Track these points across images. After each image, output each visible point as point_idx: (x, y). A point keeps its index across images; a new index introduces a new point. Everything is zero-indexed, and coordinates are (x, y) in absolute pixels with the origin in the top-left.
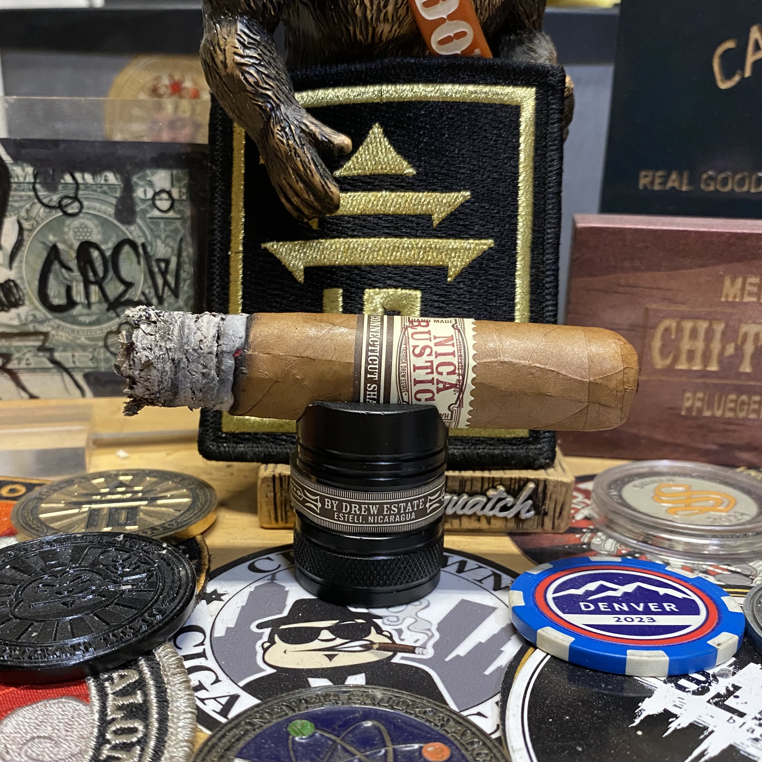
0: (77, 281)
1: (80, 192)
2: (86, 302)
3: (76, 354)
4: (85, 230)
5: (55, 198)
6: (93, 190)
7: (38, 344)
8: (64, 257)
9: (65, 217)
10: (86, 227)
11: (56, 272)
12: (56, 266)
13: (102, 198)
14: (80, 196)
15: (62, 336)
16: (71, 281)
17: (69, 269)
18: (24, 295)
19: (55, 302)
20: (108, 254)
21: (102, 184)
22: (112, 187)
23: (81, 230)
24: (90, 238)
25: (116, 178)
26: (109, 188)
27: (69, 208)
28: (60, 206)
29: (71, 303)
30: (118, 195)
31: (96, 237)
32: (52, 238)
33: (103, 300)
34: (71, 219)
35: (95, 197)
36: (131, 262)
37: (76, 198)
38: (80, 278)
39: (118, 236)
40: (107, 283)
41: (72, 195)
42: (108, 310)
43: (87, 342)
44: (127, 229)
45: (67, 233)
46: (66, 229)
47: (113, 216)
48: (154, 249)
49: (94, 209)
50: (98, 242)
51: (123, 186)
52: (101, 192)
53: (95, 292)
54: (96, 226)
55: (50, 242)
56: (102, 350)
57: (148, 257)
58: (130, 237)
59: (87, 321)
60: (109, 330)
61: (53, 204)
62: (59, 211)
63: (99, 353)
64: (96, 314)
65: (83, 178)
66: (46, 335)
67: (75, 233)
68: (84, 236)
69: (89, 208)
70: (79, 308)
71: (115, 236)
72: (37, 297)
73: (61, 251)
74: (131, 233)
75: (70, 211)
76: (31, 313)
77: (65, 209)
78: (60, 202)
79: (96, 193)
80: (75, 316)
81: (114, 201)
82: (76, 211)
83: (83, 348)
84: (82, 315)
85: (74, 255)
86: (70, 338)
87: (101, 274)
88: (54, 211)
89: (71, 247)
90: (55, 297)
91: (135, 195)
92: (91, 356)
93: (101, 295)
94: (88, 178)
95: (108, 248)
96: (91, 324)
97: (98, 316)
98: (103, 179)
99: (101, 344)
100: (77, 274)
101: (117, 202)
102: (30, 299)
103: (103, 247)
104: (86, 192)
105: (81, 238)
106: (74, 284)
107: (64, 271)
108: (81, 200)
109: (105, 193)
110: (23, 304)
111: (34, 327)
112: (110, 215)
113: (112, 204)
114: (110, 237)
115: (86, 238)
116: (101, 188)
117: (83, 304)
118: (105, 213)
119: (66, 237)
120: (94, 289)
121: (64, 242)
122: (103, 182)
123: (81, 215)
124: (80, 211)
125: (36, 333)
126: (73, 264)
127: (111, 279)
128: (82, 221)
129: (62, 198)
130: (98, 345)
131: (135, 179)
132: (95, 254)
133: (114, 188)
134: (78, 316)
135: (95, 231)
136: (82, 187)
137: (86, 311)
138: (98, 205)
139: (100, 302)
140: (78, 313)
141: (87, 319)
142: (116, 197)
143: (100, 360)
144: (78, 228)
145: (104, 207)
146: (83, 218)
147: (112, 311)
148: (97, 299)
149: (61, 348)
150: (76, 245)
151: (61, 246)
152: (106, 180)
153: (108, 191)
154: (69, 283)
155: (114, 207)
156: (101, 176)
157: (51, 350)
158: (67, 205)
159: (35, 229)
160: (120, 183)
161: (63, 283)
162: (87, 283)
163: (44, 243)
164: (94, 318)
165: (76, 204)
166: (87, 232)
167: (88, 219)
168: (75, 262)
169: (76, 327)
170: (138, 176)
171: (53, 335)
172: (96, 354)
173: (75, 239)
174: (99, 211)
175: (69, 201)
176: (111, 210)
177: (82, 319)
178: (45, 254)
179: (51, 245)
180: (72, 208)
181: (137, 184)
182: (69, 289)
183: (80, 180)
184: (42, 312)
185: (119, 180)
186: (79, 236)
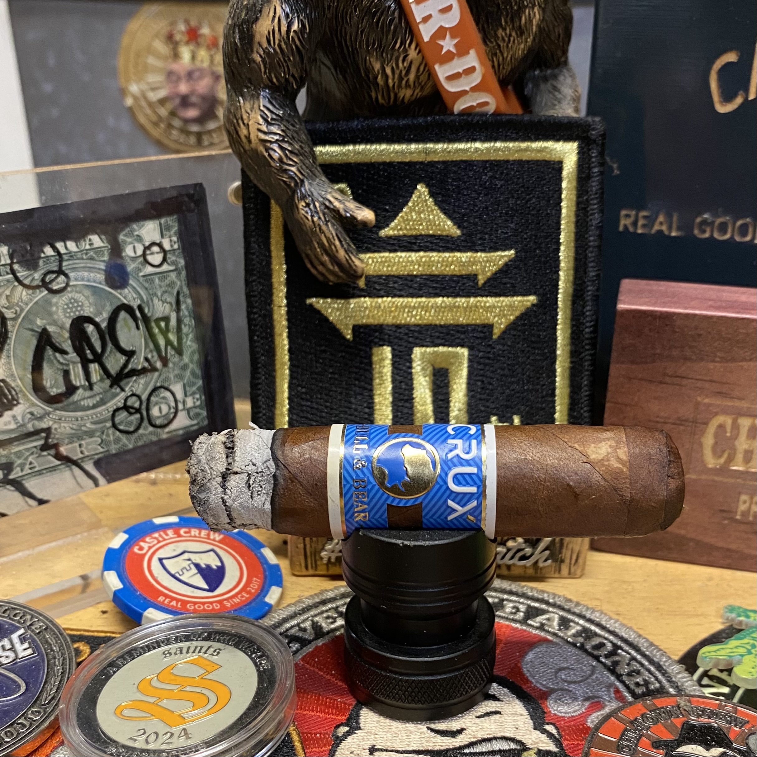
0: (74, 363)
1: (64, 264)
2: (87, 384)
3: (83, 442)
4: (76, 305)
5: (37, 275)
6: (78, 259)
7: (42, 442)
8: (56, 340)
9: (50, 296)
10: (76, 301)
11: (49, 359)
12: (49, 352)
13: (89, 265)
14: (64, 268)
15: (65, 427)
16: (67, 365)
17: (63, 352)
18: (17, 394)
19: (54, 392)
20: (104, 325)
21: (87, 250)
22: (98, 251)
23: (71, 306)
24: (82, 312)
25: (101, 239)
26: (95, 253)
27: (54, 283)
28: (45, 284)
29: (71, 389)
30: (106, 258)
31: (88, 311)
32: (39, 322)
33: (105, 376)
34: (58, 296)
35: (82, 265)
36: (130, 330)
37: (60, 272)
38: (78, 359)
39: (111, 304)
40: (107, 358)
41: (56, 269)
42: (111, 386)
43: (93, 427)
44: (120, 294)
45: (56, 312)
46: (54, 309)
47: (104, 283)
48: (151, 310)
49: (83, 280)
50: (92, 316)
51: (109, 247)
52: (87, 259)
53: (95, 370)
54: (87, 298)
55: (39, 327)
56: (111, 431)
57: (146, 319)
58: (125, 302)
59: (91, 405)
60: (115, 407)
61: (35, 283)
62: (43, 289)
63: (108, 435)
64: (98, 394)
65: (66, 248)
66: (48, 430)
67: (65, 310)
68: (74, 312)
69: (76, 280)
70: (80, 391)
71: (108, 304)
72: (32, 391)
73: (52, 334)
74: (125, 298)
75: (55, 287)
76: (28, 410)
77: (50, 286)
78: (43, 280)
79: (81, 261)
80: (77, 401)
81: (102, 266)
82: (64, 285)
83: (91, 434)
84: (84, 399)
85: (67, 335)
86: (74, 427)
87: (99, 350)
88: (38, 291)
89: (62, 328)
90: (52, 387)
91: (124, 254)
92: (100, 440)
93: (101, 371)
94: (72, 245)
95: (102, 319)
96: (95, 407)
97: (101, 396)
98: (88, 242)
99: (109, 424)
100: (73, 356)
101: (106, 266)
102: (25, 395)
103: (97, 319)
104: (71, 262)
105: (72, 314)
106: (71, 367)
107: (57, 355)
108: (67, 272)
109: (92, 259)
110: (18, 403)
111: (33, 425)
112: (100, 283)
113: (100, 269)
114: (103, 307)
115: (77, 313)
116: (86, 254)
117: (83, 387)
118: (94, 282)
119: (56, 317)
120: (94, 367)
121: (54, 323)
122: (88, 247)
123: (69, 289)
124: (67, 285)
125: (36, 432)
126: (67, 346)
127: (110, 352)
128: (70, 295)
129: (45, 275)
130: (105, 426)
131: (121, 237)
132: (90, 328)
133: (101, 251)
134: (80, 400)
135: (87, 303)
136: (65, 257)
137: (88, 393)
138: (86, 274)
139: (102, 380)
140: (79, 398)
141: (90, 402)
142: (104, 261)
143: (110, 442)
144: (67, 304)
145: (92, 275)
146: (71, 292)
147: (115, 387)
148: (99, 378)
149: (66, 441)
150: (68, 323)
151: (51, 329)
152: (91, 244)
153: (94, 255)
154: (65, 368)
155: (104, 273)
156: (85, 241)
157: (56, 446)
158: (52, 281)
159: (19, 315)
160: (107, 245)
161: (58, 369)
162: (85, 363)
163: (32, 330)
164: (98, 398)
165: (62, 278)
166: (78, 306)
167: (77, 292)
168: (70, 342)
169: (79, 414)
170: (124, 233)
171: (56, 429)
172: (104, 437)
173: (66, 317)
174: (88, 281)
175: (54, 276)
176: (101, 277)
177: (85, 403)
178: (34, 342)
179: (40, 330)
180: (58, 283)
181: (125, 242)
182: (66, 373)
183: (63, 251)
184: (41, 407)
185: (105, 242)
186: (69, 313)
